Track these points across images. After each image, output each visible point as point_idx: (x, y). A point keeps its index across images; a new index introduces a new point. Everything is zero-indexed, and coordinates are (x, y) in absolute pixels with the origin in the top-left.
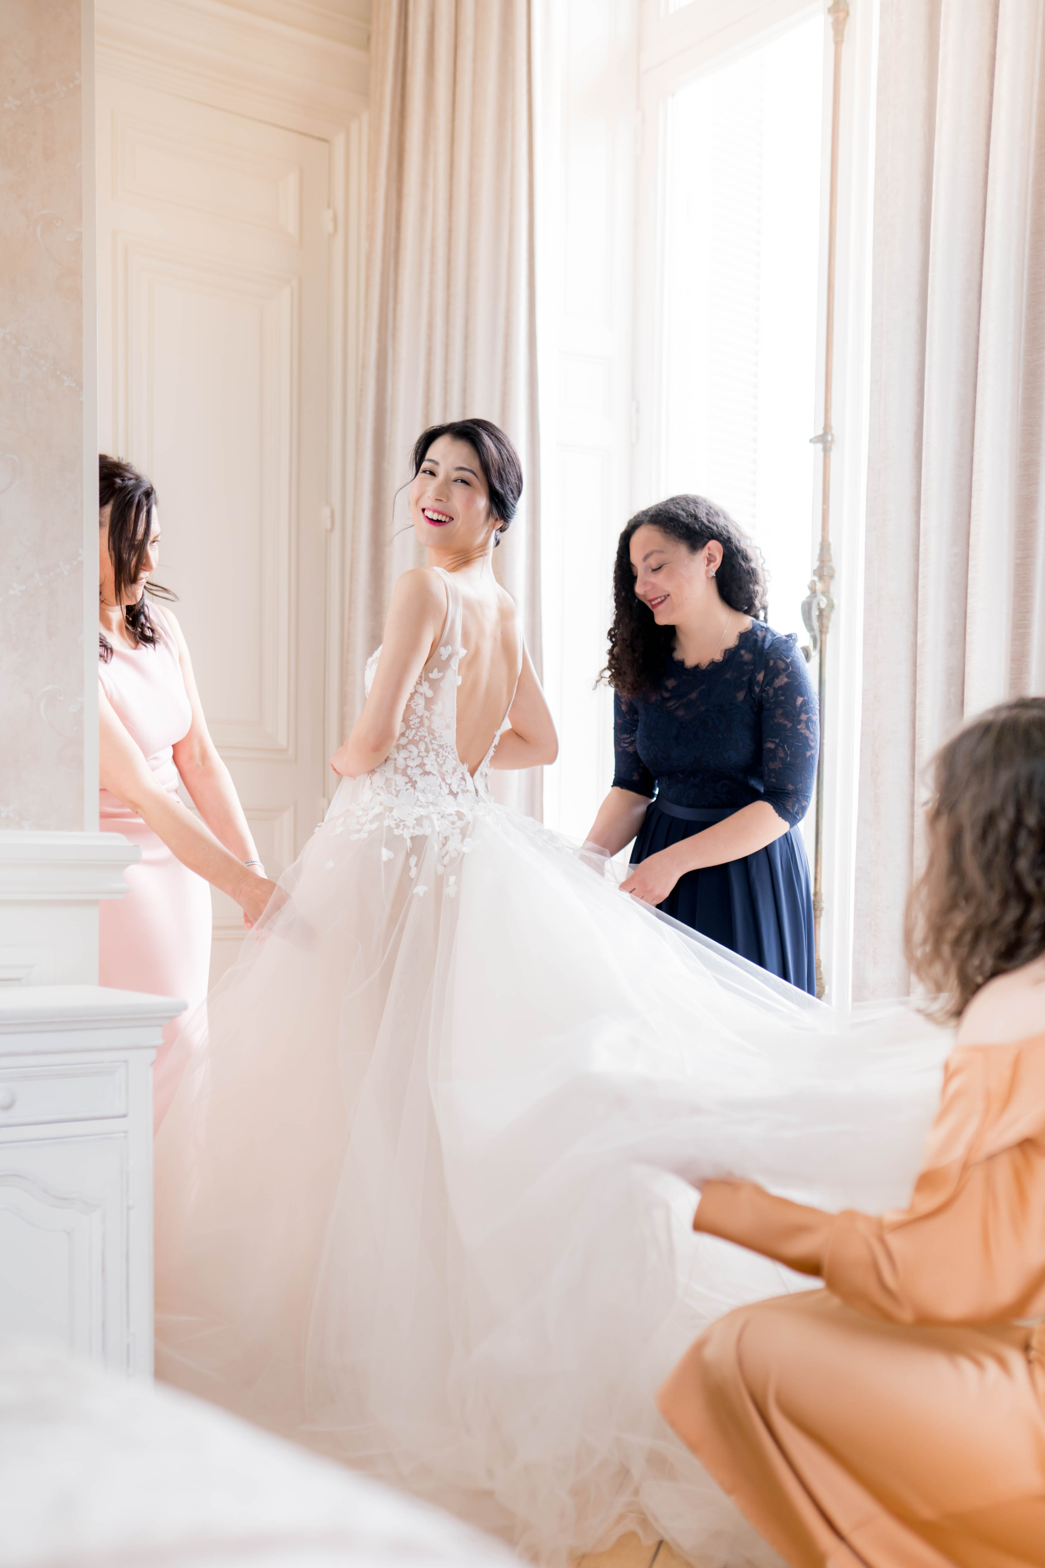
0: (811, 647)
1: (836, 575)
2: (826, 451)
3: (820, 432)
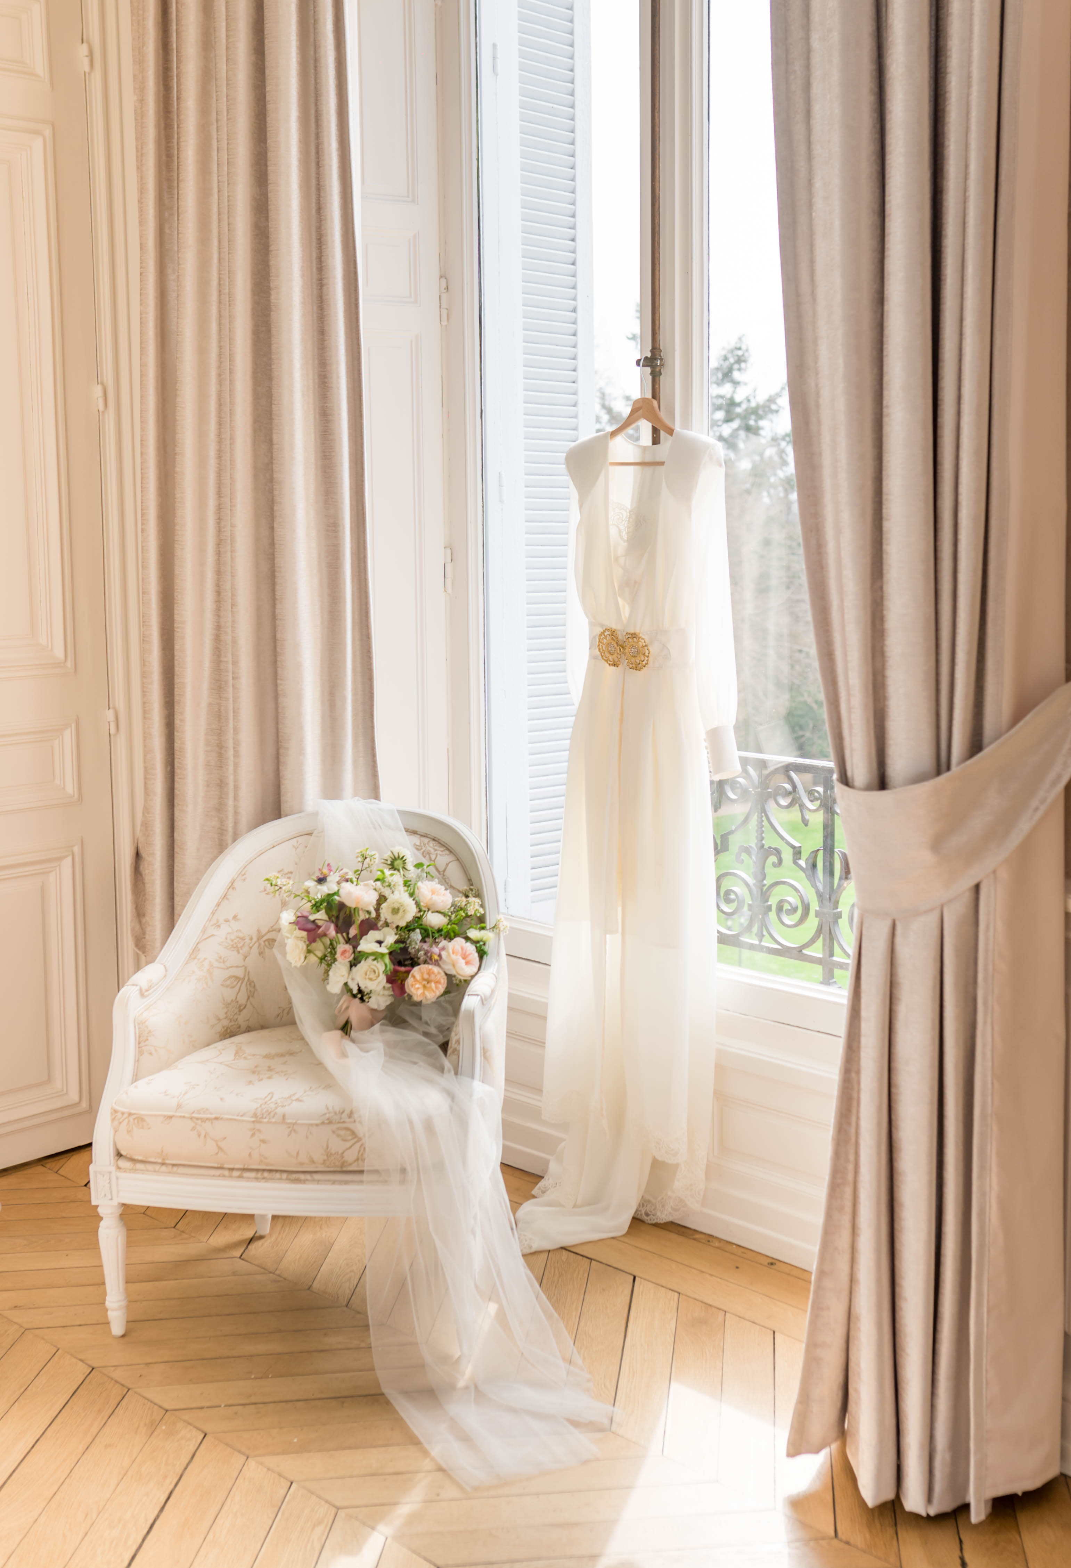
2: (655, 376)
3: (648, 355)
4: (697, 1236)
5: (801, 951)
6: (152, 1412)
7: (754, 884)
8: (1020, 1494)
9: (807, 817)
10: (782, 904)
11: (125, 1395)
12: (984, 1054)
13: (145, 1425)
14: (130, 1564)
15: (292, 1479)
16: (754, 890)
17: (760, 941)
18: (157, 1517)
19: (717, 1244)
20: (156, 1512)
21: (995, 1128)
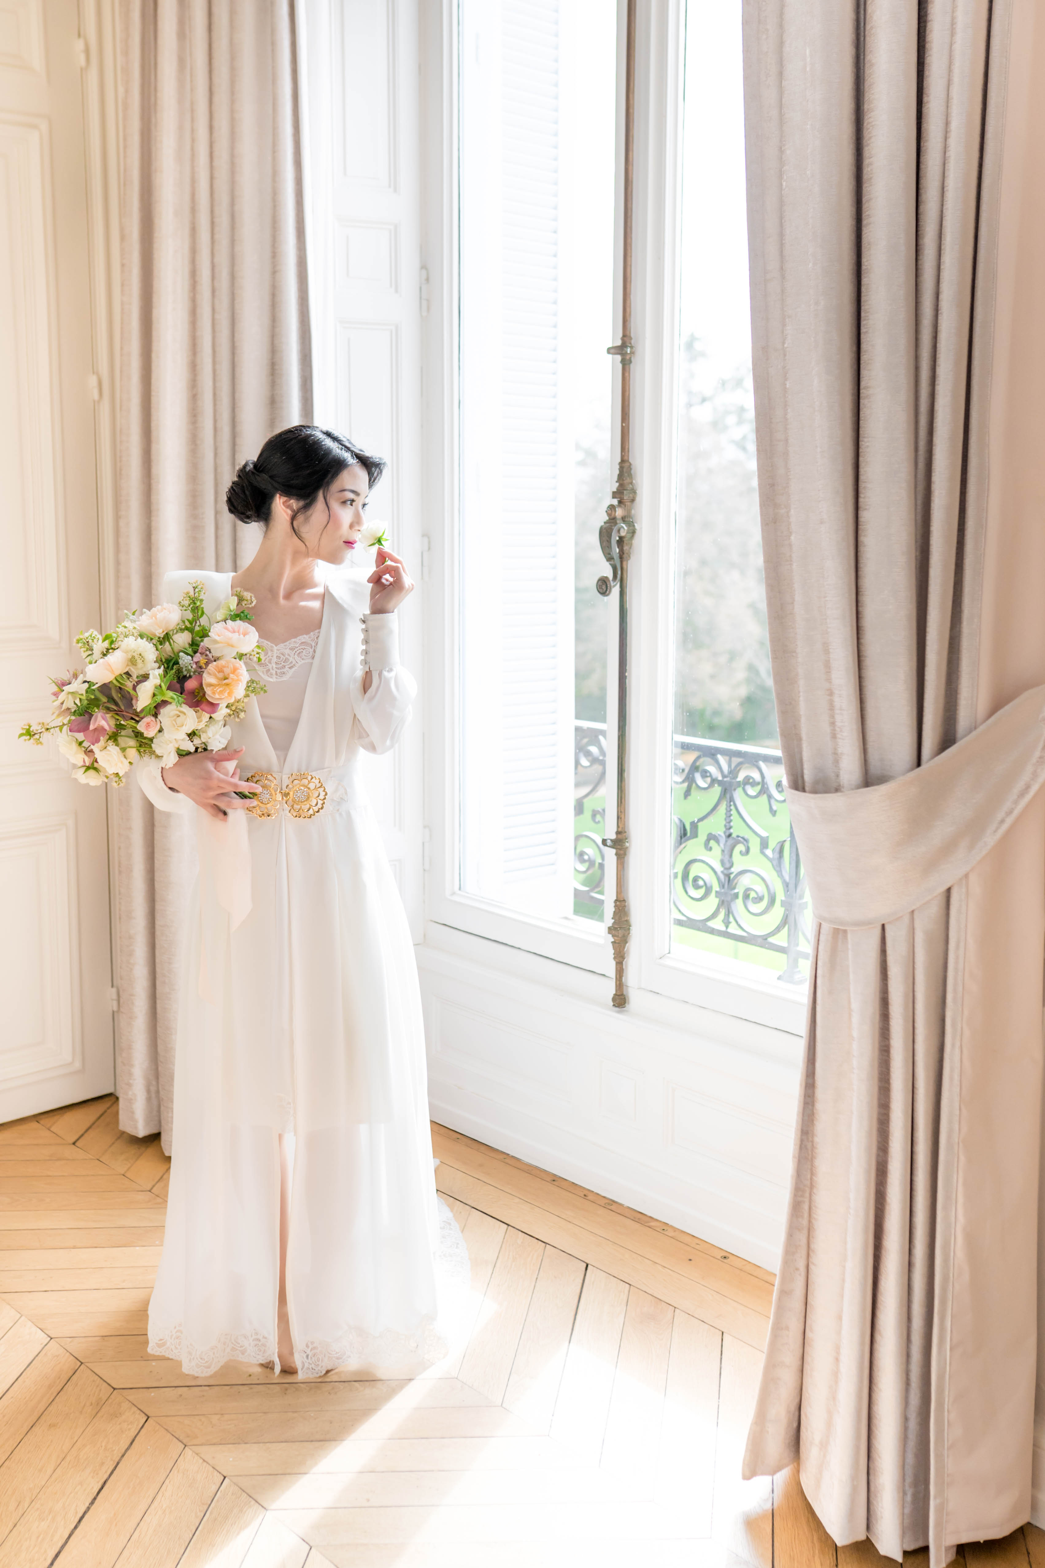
0: (611, 577)
1: (638, 499)
2: (626, 364)
3: (619, 343)
4: (653, 1224)
5: (766, 939)
6: (100, 1390)
7: (722, 872)
8: (982, 1542)
9: (774, 808)
10: (748, 893)
11: (77, 1369)
12: (951, 1079)
13: (91, 1404)
14: (52, 1564)
15: (225, 1475)
16: (722, 877)
17: (727, 927)
18: (88, 1509)
19: (671, 1233)
20: (87, 1504)
21: (962, 1158)
